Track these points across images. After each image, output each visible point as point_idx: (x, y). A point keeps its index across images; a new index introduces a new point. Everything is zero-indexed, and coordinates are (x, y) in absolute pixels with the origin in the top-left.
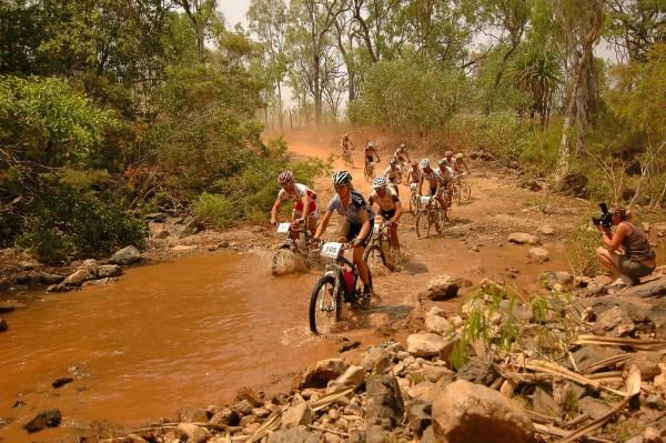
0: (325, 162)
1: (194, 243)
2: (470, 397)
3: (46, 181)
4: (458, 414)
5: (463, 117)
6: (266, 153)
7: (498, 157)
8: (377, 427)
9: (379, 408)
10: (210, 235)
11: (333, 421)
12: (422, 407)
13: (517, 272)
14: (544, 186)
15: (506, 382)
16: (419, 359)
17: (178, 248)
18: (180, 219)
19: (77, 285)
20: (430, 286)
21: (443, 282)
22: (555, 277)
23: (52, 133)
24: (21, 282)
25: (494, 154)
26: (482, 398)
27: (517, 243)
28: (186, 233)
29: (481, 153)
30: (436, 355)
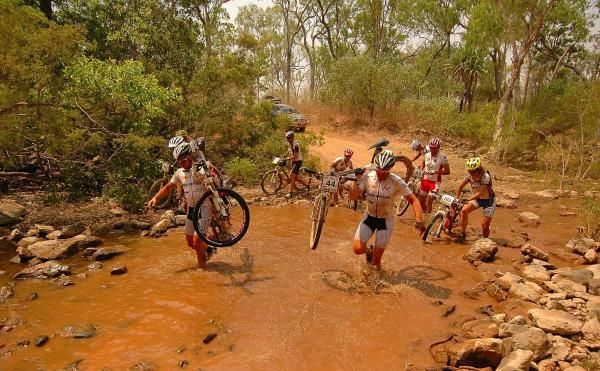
10: (242, 190)
19: (162, 232)
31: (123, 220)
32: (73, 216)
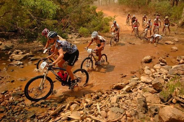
0: (113, 18)
1: (79, 41)
2: (172, 113)
3: (43, 23)
4: (169, 118)
6: (97, 15)
7: (162, 15)
8: (141, 112)
9: (142, 107)
10: (83, 38)
11: (123, 101)
12: (154, 109)
13: (169, 55)
14: (176, 25)
15: (174, 99)
16: (144, 84)
17: (76, 42)
18: (75, 34)
20: (145, 59)
21: (148, 58)
22: (181, 58)
23: (44, 12)
24: (39, 51)
25: (161, 14)
26: (176, 114)
27: (167, 44)
28: (77, 38)
29: (157, 14)
30: (149, 83)
31: (42, 49)
32: (27, 47)
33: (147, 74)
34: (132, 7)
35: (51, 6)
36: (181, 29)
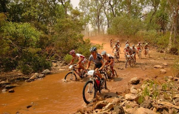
0: (101, 45)
1: (64, 68)
2: (144, 112)
3: (24, 51)
5: (140, 32)
6: (84, 43)
14: (164, 51)
15: (154, 108)
16: (129, 101)
17: (60, 70)
18: (60, 62)
19: (33, 80)
21: (135, 79)
22: (168, 78)
23: (26, 38)
24: (18, 79)
25: (149, 42)
26: (148, 112)
27: (157, 68)
28: (62, 65)
29: (146, 42)
30: (134, 100)
31: (21, 77)
32: (4, 76)
33: (132, 93)
34: (121, 37)
35: (33, 32)
36: (170, 55)
